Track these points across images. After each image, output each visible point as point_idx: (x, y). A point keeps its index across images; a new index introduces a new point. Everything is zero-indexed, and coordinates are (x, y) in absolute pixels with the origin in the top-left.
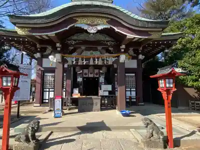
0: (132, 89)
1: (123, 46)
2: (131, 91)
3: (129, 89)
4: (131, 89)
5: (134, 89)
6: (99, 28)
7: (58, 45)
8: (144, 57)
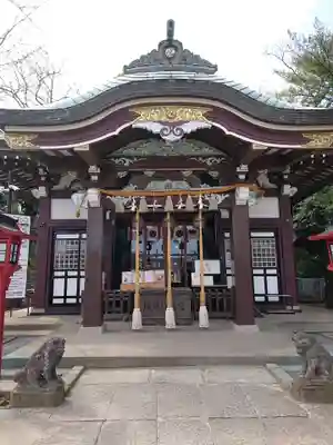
0: (268, 272)
1: (244, 168)
2: (265, 275)
3: (262, 272)
4: (265, 269)
5: (275, 271)
6: (188, 128)
7: (93, 169)
8: (295, 189)
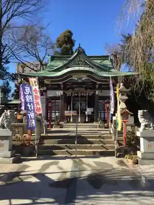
7: (62, 86)
